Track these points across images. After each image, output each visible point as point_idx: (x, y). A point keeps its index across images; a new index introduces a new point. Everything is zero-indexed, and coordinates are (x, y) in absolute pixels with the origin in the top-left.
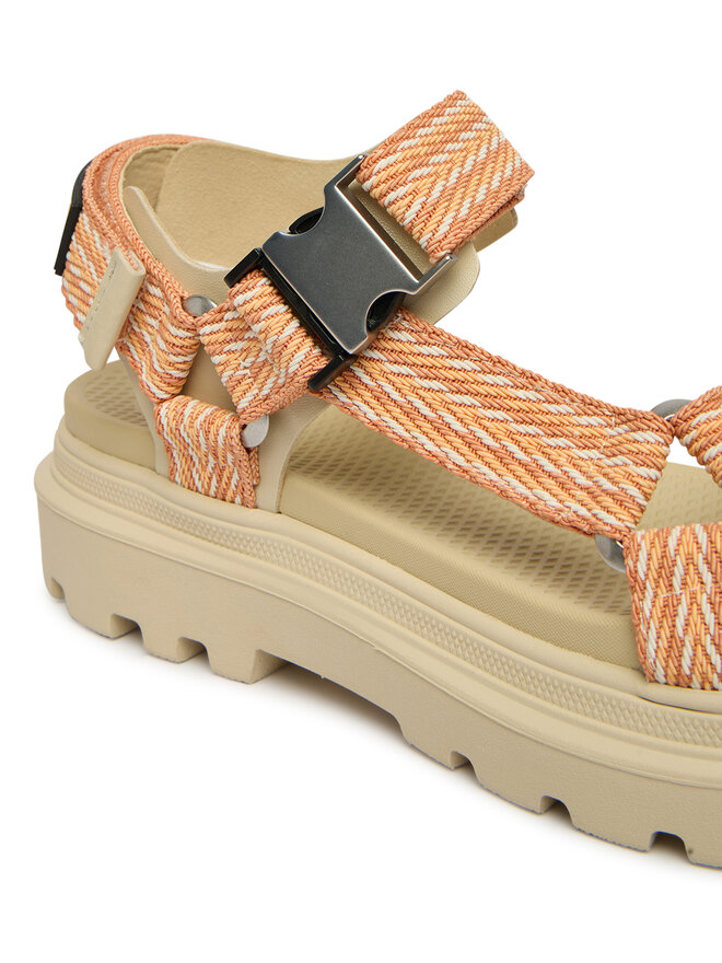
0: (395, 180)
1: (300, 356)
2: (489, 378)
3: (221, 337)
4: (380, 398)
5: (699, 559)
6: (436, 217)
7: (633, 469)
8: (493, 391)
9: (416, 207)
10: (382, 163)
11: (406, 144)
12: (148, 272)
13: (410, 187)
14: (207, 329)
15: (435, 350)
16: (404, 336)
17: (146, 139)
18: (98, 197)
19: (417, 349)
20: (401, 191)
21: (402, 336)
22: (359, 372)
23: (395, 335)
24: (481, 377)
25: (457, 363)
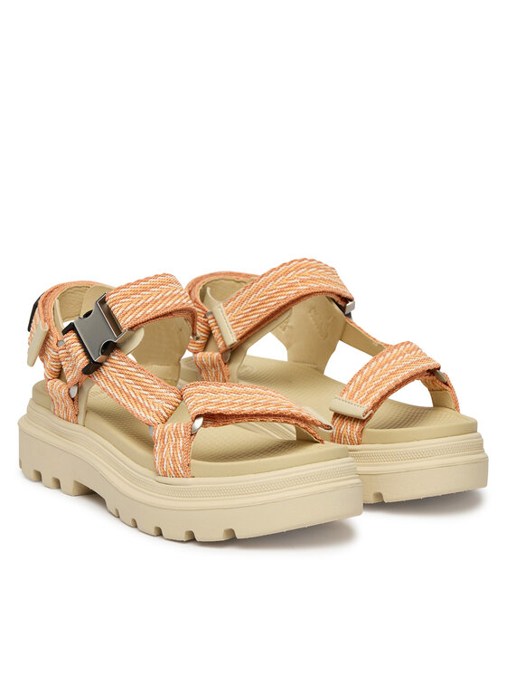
0: (116, 302)
1: (81, 361)
2: (139, 375)
3: (64, 355)
4: (107, 379)
5: (172, 433)
6: (126, 316)
7: (165, 405)
8: (139, 379)
9: (120, 312)
10: (112, 296)
11: (124, 290)
12: (50, 330)
13: (119, 305)
14: (61, 352)
15: (123, 364)
16: (116, 358)
17: (75, 282)
18: (44, 306)
19: (119, 363)
20: (116, 306)
21: (115, 358)
22: (102, 370)
23: (113, 357)
24: (136, 374)
25: (130, 369)
